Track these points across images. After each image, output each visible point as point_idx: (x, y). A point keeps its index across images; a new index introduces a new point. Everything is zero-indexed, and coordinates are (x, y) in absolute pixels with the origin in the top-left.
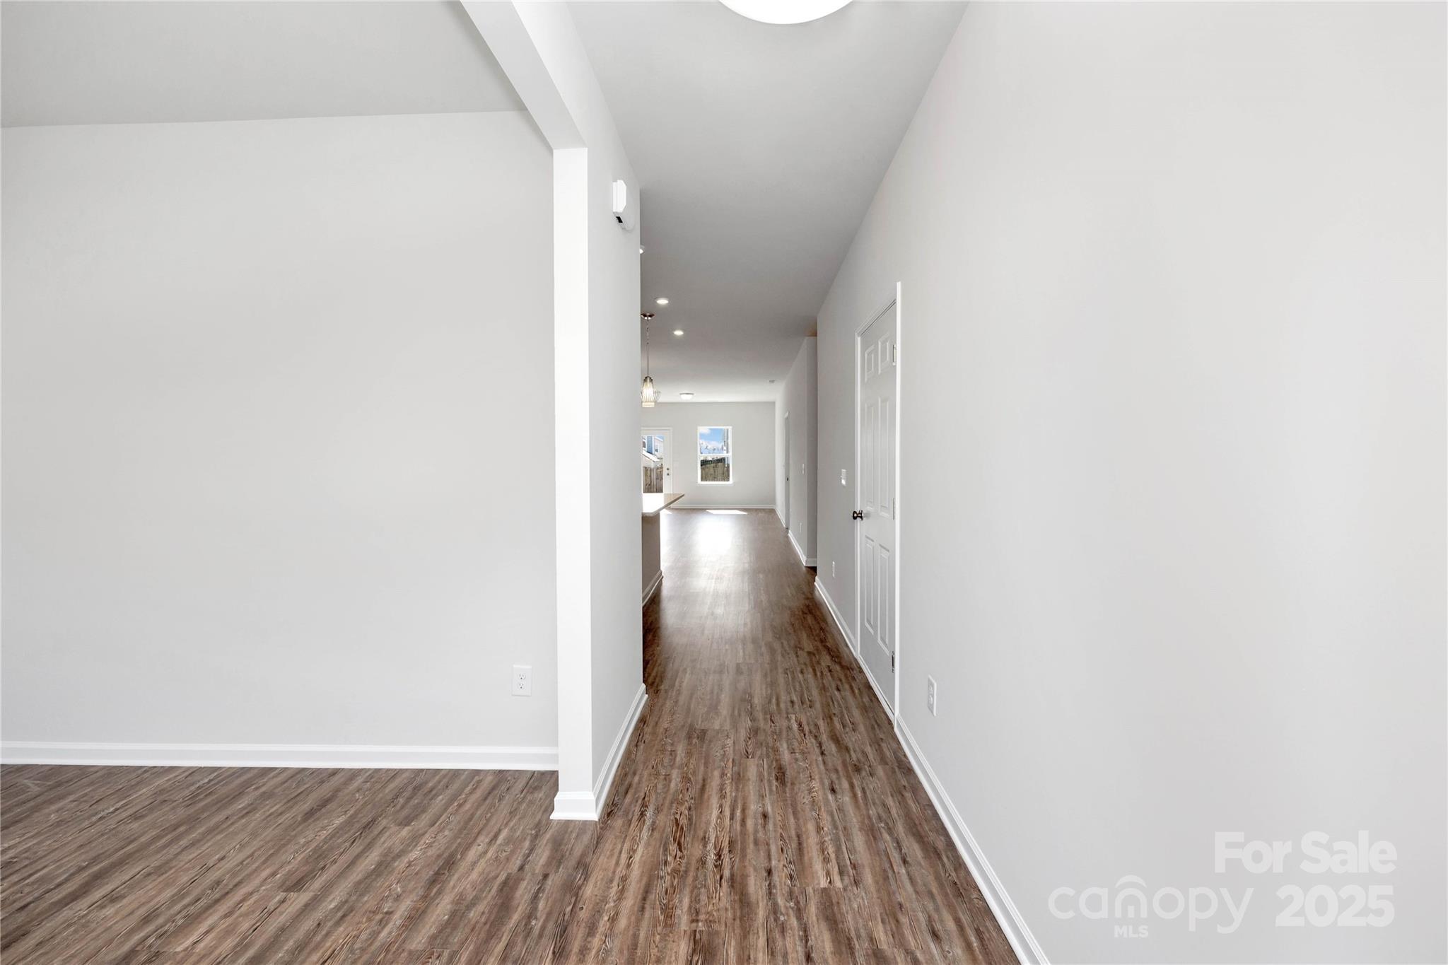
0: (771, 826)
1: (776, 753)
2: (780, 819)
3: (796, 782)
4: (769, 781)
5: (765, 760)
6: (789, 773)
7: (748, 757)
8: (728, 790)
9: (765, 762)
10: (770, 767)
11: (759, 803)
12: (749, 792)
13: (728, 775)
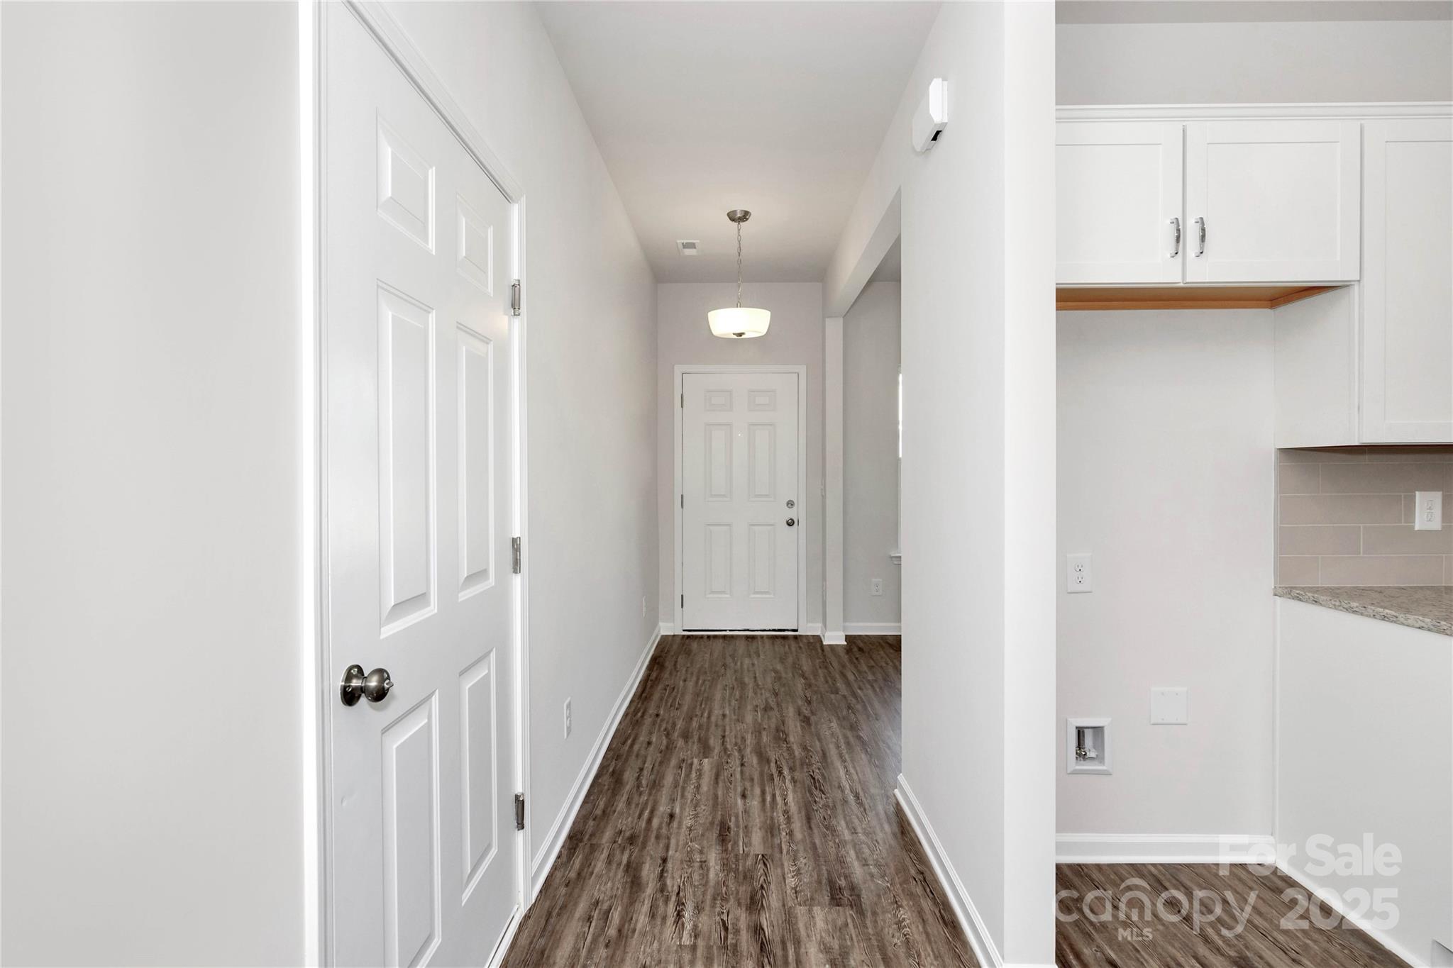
0: (739, 789)
1: (725, 861)
2: (730, 794)
3: (708, 825)
4: (737, 826)
5: (741, 852)
6: (714, 835)
7: (763, 855)
8: (782, 818)
9: (741, 849)
10: (736, 843)
11: (750, 806)
12: (759, 816)
13: (784, 834)
